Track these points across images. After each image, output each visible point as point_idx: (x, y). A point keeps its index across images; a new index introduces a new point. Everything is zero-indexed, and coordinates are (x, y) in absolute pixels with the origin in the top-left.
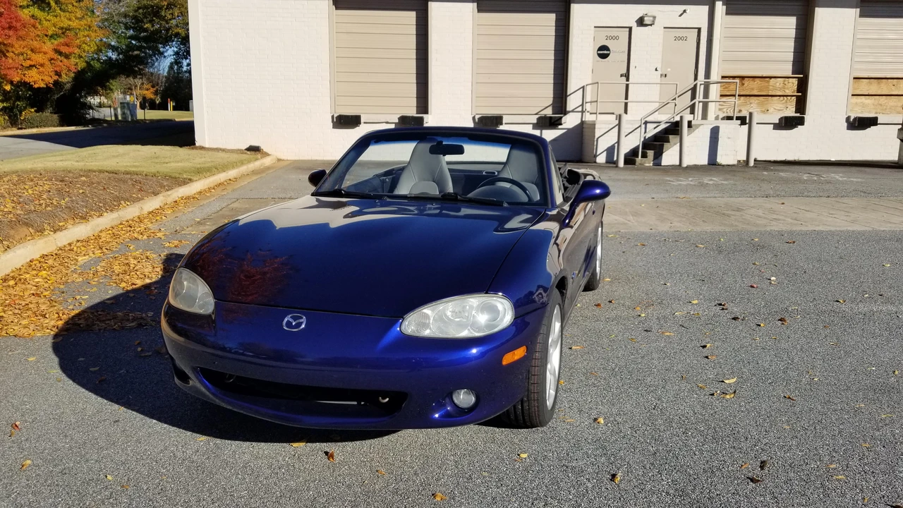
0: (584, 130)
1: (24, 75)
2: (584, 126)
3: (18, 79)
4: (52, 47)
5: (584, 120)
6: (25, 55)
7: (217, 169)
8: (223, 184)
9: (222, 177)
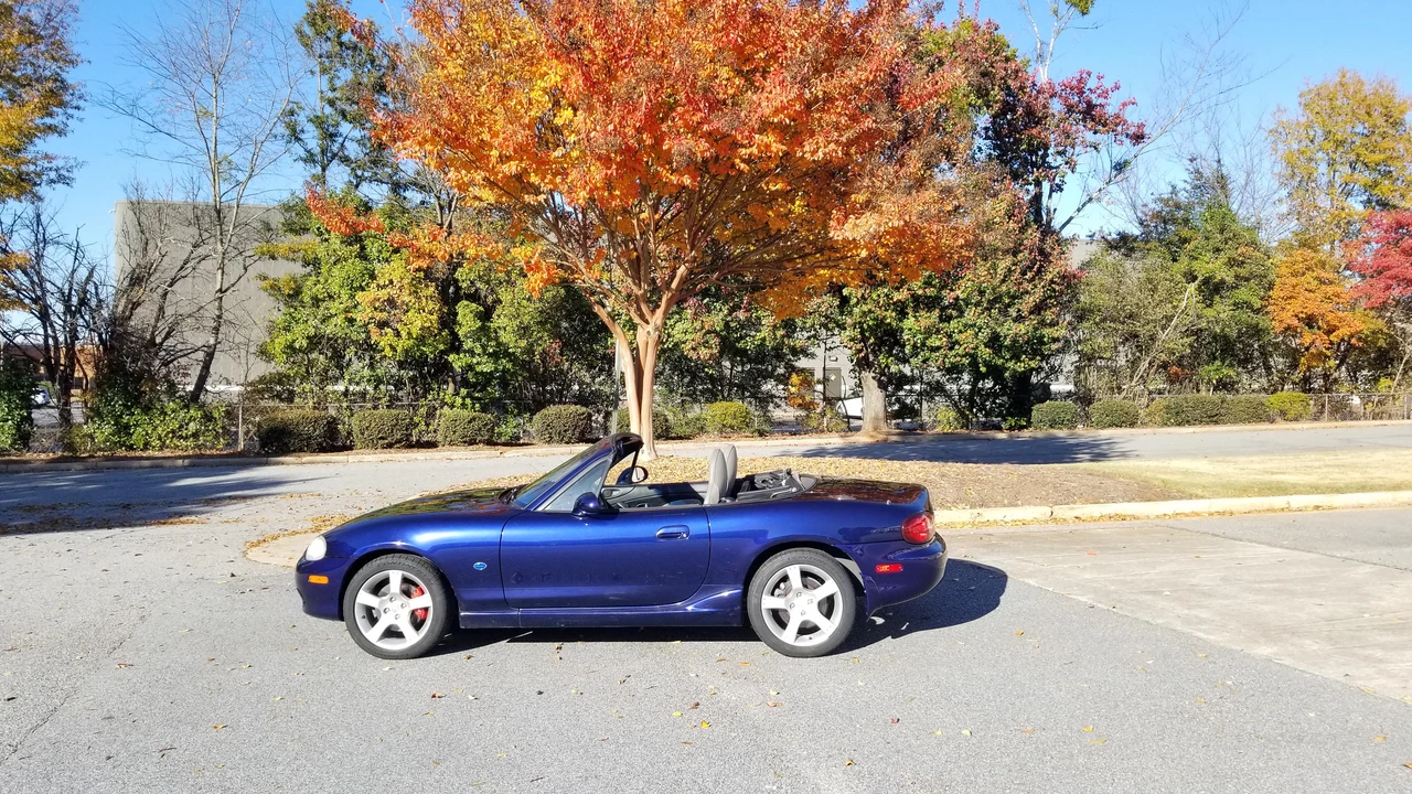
7: (1315, 489)
8: (1283, 510)
9: (1297, 501)
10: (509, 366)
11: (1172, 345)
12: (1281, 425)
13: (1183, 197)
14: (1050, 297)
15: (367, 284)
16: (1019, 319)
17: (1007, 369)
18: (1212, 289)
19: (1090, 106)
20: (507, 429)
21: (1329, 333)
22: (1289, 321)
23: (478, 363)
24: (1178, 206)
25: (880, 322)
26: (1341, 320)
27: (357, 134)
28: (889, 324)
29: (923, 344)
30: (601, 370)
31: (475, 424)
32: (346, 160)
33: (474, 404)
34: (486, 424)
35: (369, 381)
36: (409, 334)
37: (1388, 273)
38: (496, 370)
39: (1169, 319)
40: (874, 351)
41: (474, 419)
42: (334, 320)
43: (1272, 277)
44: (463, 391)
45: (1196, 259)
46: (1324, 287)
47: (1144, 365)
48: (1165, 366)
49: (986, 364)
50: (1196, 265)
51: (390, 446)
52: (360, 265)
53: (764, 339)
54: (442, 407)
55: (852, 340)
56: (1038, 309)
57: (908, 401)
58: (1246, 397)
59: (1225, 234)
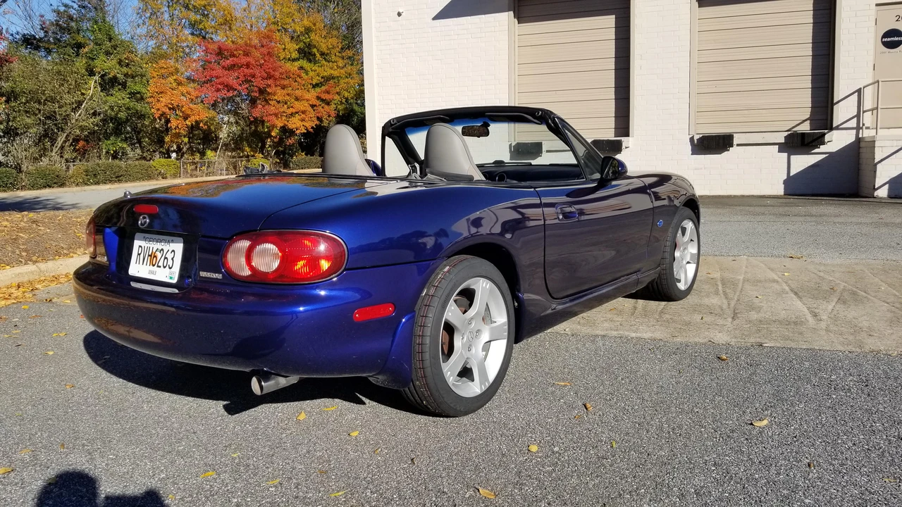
0: (861, 150)
1: (288, 121)
2: (862, 144)
3: (282, 125)
4: (316, 94)
5: (860, 136)
6: (289, 103)
11: (85, 123)
13: (72, 12)
18: (108, 83)
21: (186, 118)
22: (164, 110)
24: (71, 18)
26: (192, 110)
37: (217, 81)
39: (80, 103)
43: (148, 77)
45: (93, 59)
47: (60, 140)
48: (76, 140)
58: (137, 163)
59: (111, 43)
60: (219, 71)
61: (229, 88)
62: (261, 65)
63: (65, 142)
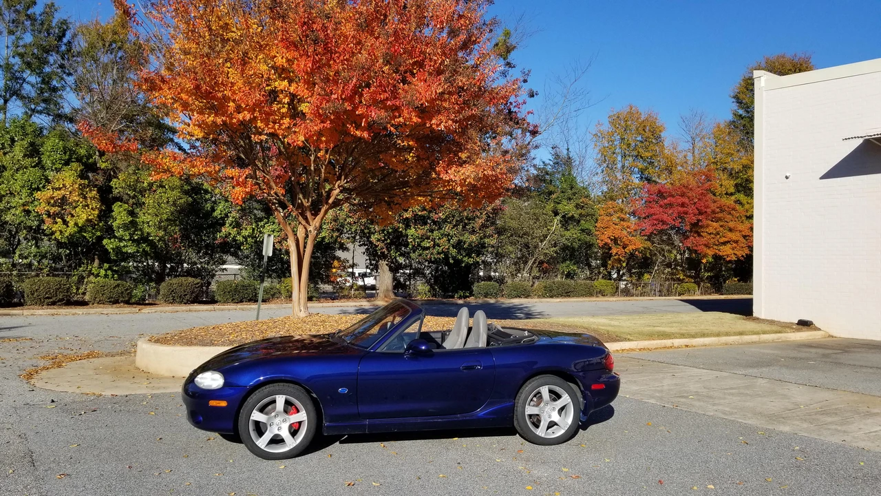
1: (719, 250)
3: (713, 253)
6: (721, 234)
7: (683, 336)
8: (671, 347)
9: (677, 342)
10: (148, 249)
11: (547, 251)
12: (601, 298)
13: (549, 168)
14: (487, 221)
15: (44, 187)
16: (473, 232)
17: (463, 262)
18: (567, 221)
19: (510, 112)
20: (138, 292)
21: (624, 248)
22: (606, 241)
23: (124, 246)
24: (547, 172)
25: (396, 230)
26: (630, 241)
27: (33, 79)
28: (401, 231)
29: (419, 245)
30: (206, 254)
31: (120, 290)
32: (22, 98)
33: (113, 275)
34: (127, 290)
35: (35, 256)
36: (76, 224)
37: (654, 217)
38: (138, 252)
39: (545, 236)
40: (387, 249)
41: (118, 285)
42: (13, 211)
43: (597, 216)
44: (106, 266)
45: (558, 203)
46: (622, 222)
47: (530, 263)
48: (541, 263)
49: (454, 258)
50: (560, 206)
51: (54, 303)
52: (38, 172)
53: (323, 238)
54: (89, 276)
55: (379, 240)
56: (483, 226)
57: (402, 280)
58: (583, 282)
59: (573, 190)
60: (656, 209)
61: (664, 222)
62: (695, 203)
63: (534, 263)
